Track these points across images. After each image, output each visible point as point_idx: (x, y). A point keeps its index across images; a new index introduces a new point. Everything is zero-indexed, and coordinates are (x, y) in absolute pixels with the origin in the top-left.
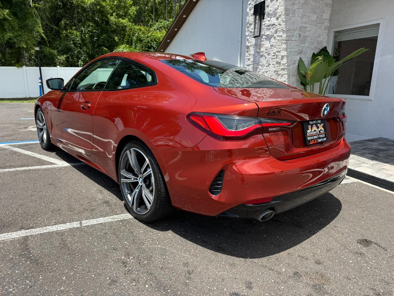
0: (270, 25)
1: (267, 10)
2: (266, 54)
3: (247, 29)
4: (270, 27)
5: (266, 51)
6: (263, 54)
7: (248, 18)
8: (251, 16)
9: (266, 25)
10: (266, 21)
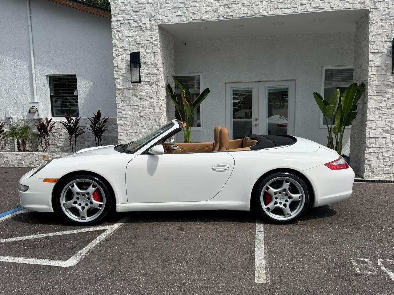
0: (149, 74)
1: (142, 60)
2: (148, 98)
3: (114, 73)
4: (149, 75)
5: (147, 95)
6: (144, 97)
7: (115, 63)
8: (121, 62)
9: (144, 73)
10: (144, 70)
